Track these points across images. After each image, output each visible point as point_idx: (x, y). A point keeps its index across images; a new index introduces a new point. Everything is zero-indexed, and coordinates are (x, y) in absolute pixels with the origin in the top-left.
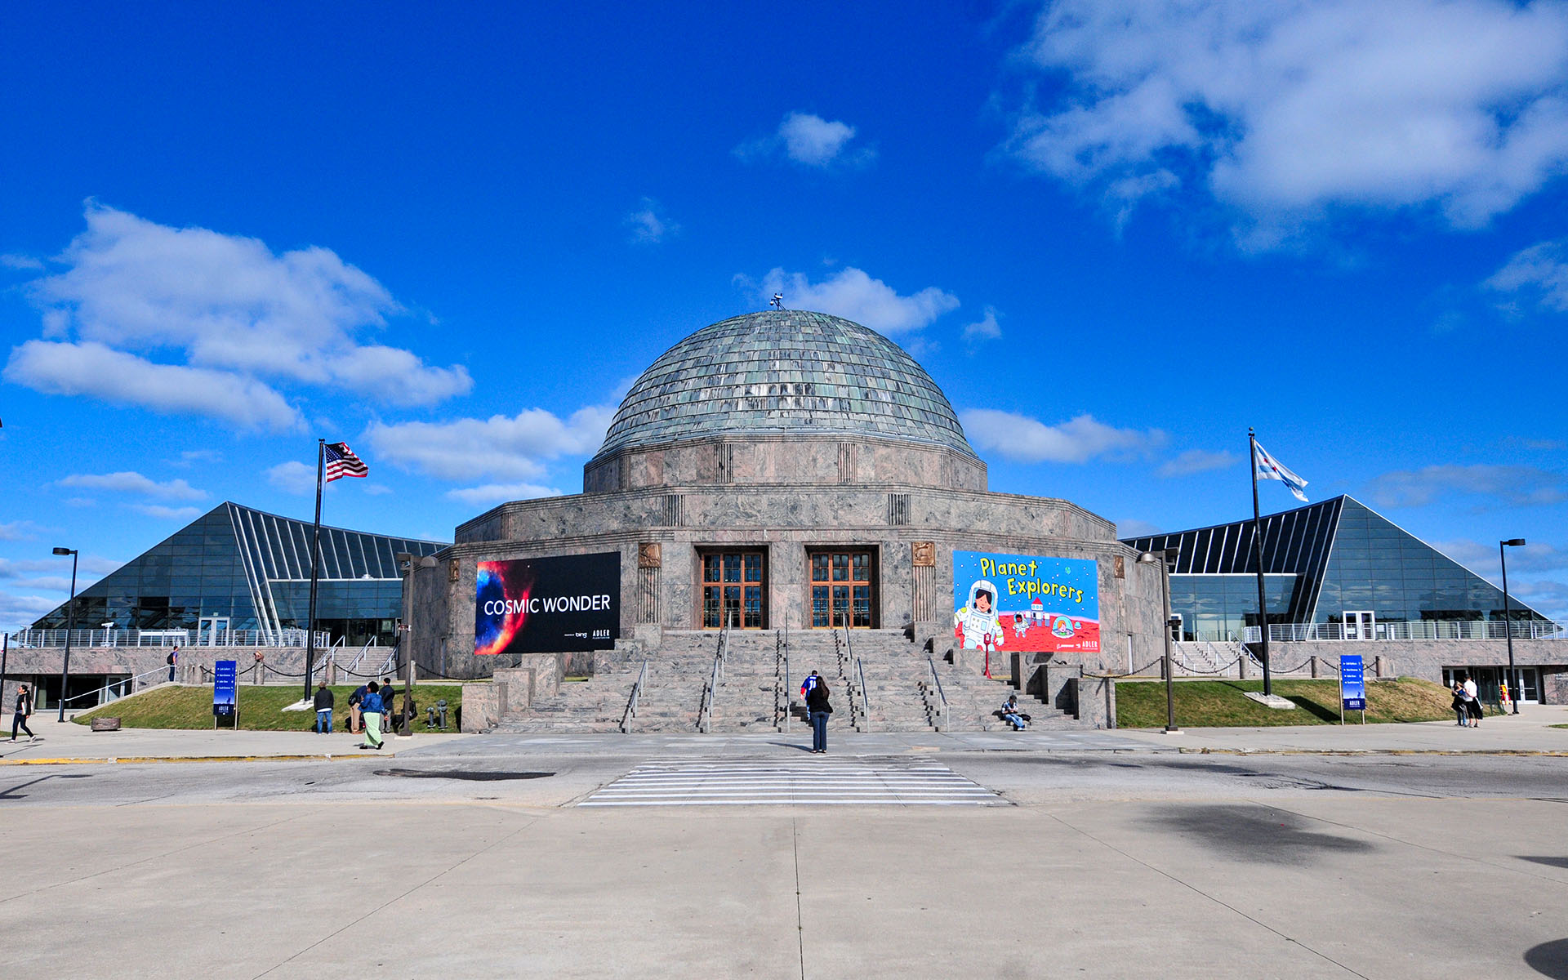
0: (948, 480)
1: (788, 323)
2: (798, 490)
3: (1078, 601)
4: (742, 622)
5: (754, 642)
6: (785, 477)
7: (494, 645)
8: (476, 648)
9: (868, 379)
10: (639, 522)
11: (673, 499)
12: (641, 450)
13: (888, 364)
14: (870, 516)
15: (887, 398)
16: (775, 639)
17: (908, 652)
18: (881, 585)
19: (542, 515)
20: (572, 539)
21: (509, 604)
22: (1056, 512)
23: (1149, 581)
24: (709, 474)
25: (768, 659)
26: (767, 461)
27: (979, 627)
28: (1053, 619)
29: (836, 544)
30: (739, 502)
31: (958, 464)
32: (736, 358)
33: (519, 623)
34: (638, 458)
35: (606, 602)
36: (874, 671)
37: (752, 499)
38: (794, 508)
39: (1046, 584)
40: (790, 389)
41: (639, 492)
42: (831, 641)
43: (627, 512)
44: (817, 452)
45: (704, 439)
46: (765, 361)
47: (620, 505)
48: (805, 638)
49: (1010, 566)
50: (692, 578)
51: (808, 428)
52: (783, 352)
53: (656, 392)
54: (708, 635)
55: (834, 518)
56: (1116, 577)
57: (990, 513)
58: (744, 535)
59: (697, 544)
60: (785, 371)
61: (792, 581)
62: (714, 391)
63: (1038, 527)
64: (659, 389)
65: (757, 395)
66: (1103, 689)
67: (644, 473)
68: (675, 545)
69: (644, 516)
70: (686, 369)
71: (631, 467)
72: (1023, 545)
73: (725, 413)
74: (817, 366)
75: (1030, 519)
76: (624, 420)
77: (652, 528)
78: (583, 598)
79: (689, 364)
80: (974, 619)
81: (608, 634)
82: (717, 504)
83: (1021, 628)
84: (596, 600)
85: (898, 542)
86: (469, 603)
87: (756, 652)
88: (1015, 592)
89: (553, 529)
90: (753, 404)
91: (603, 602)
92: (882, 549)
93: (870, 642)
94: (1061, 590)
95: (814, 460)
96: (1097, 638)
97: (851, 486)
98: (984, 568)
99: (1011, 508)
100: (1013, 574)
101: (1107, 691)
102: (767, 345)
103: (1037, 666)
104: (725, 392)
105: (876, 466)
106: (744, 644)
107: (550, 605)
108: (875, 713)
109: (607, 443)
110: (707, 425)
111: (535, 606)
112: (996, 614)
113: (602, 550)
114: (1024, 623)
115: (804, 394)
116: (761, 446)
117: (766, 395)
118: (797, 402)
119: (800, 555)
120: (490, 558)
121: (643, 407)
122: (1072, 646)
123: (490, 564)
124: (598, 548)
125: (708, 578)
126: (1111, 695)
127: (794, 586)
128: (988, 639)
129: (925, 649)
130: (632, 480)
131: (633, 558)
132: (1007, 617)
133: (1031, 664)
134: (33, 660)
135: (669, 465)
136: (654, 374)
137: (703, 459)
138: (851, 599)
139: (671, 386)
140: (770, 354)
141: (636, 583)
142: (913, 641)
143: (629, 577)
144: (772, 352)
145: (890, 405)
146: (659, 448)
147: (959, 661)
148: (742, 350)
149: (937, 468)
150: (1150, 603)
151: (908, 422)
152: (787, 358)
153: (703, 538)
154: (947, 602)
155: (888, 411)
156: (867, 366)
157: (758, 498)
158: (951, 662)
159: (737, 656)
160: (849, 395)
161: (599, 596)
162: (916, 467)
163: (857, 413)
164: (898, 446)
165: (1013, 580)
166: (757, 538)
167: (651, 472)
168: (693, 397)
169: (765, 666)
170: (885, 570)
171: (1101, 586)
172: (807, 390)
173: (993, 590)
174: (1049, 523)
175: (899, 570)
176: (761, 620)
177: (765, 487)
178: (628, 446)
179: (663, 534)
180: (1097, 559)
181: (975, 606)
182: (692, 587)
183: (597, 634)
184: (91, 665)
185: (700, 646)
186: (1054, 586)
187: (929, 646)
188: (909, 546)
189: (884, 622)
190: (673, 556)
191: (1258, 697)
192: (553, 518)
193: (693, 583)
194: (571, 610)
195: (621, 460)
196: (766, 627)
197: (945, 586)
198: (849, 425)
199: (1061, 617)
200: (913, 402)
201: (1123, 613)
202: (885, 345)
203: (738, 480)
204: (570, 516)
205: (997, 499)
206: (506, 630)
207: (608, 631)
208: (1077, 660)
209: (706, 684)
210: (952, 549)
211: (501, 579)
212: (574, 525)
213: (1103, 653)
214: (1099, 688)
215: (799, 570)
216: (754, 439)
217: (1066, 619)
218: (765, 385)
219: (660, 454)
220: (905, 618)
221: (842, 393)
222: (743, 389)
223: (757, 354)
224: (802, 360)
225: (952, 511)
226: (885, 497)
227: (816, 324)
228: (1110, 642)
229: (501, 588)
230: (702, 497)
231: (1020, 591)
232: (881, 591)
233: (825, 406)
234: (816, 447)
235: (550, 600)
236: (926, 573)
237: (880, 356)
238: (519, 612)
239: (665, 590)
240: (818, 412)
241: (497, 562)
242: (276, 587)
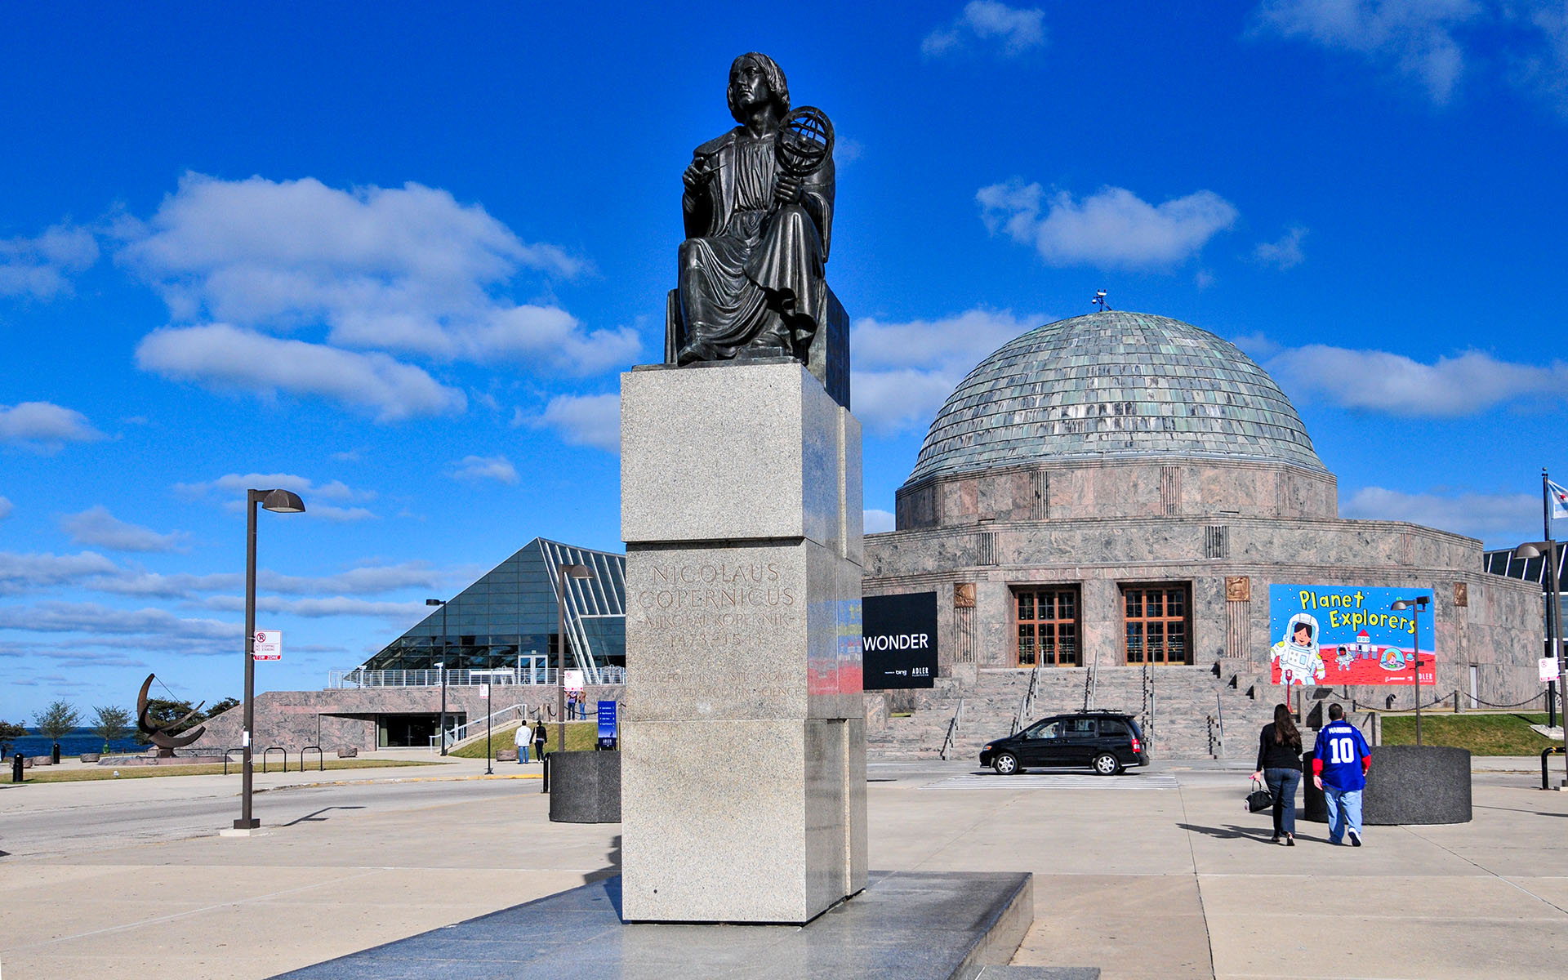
0: (1284, 501)
1: (1109, 333)
2: (1111, 524)
3: (1411, 631)
4: (1057, 659)
5: (1065, 679)
6: (1104, 505)
9: (1195, 393)
10: (954, 560)
11: (986, 537)
12: (954, 478)
13: (1219, 374)
14: (1186, 549)
15: (1215, 414)
16: (1085, 677)
17: (1213, 688)
18: (1194, 620)
20: (889, 579)
22: (1394, 536)
23: (1507, 606)
24: (1026, 503)
25: (1076, 696)
26: (1086, 489)
27: (1298, 661)
28: (1380, 651)
29: (1149, 580)
30: (1053, 539)
31: (1298, 480)
32: (1051, 376)
34: (951, 487)
35: (924, 641)
36: (1177, 706)
37: (1066, 535)
38: (1108, 543)
39: (1373, 616)
40: (1110, 409)
41: (954, 530)
42: (1139, 678)
43: (941, 550)
44: (1138, 477)
45: (1019, 466)
46: (1083, 379)
47: (934, 543)
48: (1114, 675)
49: (1333, 598)
50: (1007, 617)
51: (1129, 452)
52: (1102, 368)
53: (968, 414)
54: (1022, 673)
55: (1149, 552)
56: (1456, 605)
57: (1319, 541)
58: (1057, 574)
59: (1010, 584)
60: (1104, 389)
61: (1104, 618)
62: (1029, 414)
63: (1373, 553)
64: (972, 411)
65: (1074, 417)
66: (1369, 721)
67: (958, 503)
68: (989, 585)
69: (959, 554)
70: (999, 389)
71: (945, 495)
72: (1348, 576)
73: (1041, 437)
74: (1139, 382)
75: (1364, 545)
76: (936, 443)
77: (967, 569)
78: (902, 636)
79: (1003, 383)
80: (1292, 653)
81: (927, 672)
82: (1030, 541)
83: (1344, 661)
84: (915, 638)
85: (1211, 577)
87: (1066, 689)
88: (1338, 625)
90: (1070, 427)
91: (921, 641)
92: (1195, 585)
93: (1177, 678)
94: (1391, 621)
95: (1135, 485)
96: (1433, 670)
97: (1166, 519)
98: (1303, 601)
99: (1342, 535)
100: (1337, 606)
101: (1373, 724)
102: (1084, 361)
104: (1041, 414)
105: (1202, 490)
106: (1055, 681)
107: (870, 644)
108: (1163, 743)
109: (919, 467)
110: (1022, 451)
113: (919, 590)
114: (1349, 657)
115: (1124, 414)
116: (1079, 473)
117: (1084, 416)
118: (1117, 423)
119: (1112, 592)
121: (955, 431)
122: (1403, 679)
124: (914, 588)
125: (1022, 614)
126: (1376, 727)
127: (1107, 623)
128: (1289, 675)
129: (1230, 684)
130: (946, 509)
131: (949, 598)
132: (1329, 650)
134: (376, 699)
135: (984, 494)
136: (967, 392)
137: (1019, 488)
138: (1165, 634)
139: (984, 408)
140: (1088, 370)
141: (953, 623)
142: (1219, 677)
143: (945, 616)
144: (1090, 369)
145: (1220, 420)
146: (973, 476)
147: (1259, 695)
148: (1059, 366)
149: (1271, 487)
150: (1508, 630)
151: (1239, 438)
152: (1107, 374)
153: (1017, 577)
154: (1263, 637)
155: (1217, 428)
156: (1194, 378)
157: (1072, 533)
158: (1252, 698)
159: (1048, 693)
160: (1173, 413)
161: (917, 635)
162: (1248, 488)
163: (1182, 433)
164: (1228, 466)
165: (1336, 612)
166: (1069, 577)
167: (966, 501)
168: (1008, 420)
169: (1074, 702)
170: (1198, 606)
171: (1438, 615)
172: (1127, 409)
173: (1314, 623)
174: (1386, 548)
175: (1213, 605)
176: (1074, 657)
177: (1078, 522)
178: (941, 474)
179: (977, 574)
180: (1433, 587)
181: (1294, 639)
182: (1006, 626)
183: (916, 672)
184: (427, 704)
185: (1014, 683)
186: (1382, 617)
187: (1234, 683)
188: (1223, 581)
189: (1197, 658)
190: (987, 595)
191: (1543, 729)
192: (869, 556)
193: (1007, 621)
194: (890, 648)
195: (934, 489)
196: (1080, 664)
197: (1261, 621)
198: (1175, 445)
199: (1390, 649)
200: (1247, 414)
201: (1465, 643)
202: (1217, 349)
203: (1056, 515)
204: (885, 554)
205: (1326, 526)
207: (927, 669)
208: (1409, 693)
209: (1015, 718)
210: (1269, 583)
212: (890, 563)
213: (1439, 685)
214: (1366, 721)
215: (1110, 606)
216: (1071, 466)
217: (1397, 651)
218: (1083, 406)
219: (975, 482)
220: (1218, 653)
221: (1166, 411)
222: (1059, 411)
223: (1075, 370)
224: (1123, 376)
225: (1275, 540)
226: (1202, 530)
227: (1139, 332)
228: (1448, 674)
230: (1015, 534)
231: (1344, 624)
232: (1194, 626)
233: (1147, 427)
234: (1136, 471)
235: (870, 639)
236: (1241, 608)
237: (1209, 364)
239: (980, 628)
240: (1140, 434)
242: (588, 623)
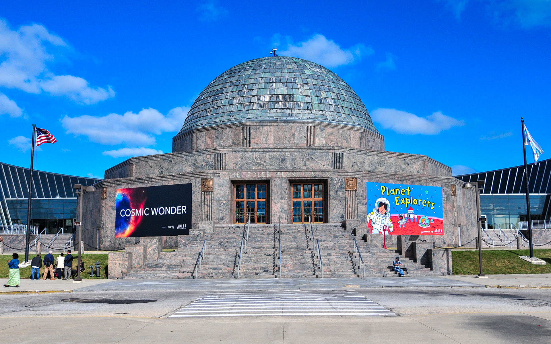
0: (364, 145)
1: (280, 63)
2: (285, 150)
3: (432, 208)
4: (256, 220)
5: (262, 230)
6: (278, 144)
7: (125, 233)
8: (116, 234)
9: (322, 92)
10: (202, 168)
11: (219, 155)
12: (202, 130)
13: (332, 85)
14: (323, 164)
15: (331, 102)
16: (273, 229)
17: (343, 235)
18: (329, 200)
19: (150, 164)
20: (166, 176)
21: (133, 211)
22: (420, 162)
23: (469, 198)
24: (239, 142)
25: (269, 239)
26: (269, 136)
27: (380, 222)
28: (419, 218)
29: (305, 179)
30: (254, 157)
31: (369, 137)
32: (252, 81)
33: (139, 221)
34: (201, 134)
35: (184, 210)
36: (325, 245)
37: (261, 155)
38: (283, 160)
39: (415, 200)
40: (281, 98)
41: (202, 152)
42: (302, 230)
43: (195, 163)
44: (295, 131)
45: (236, 124)
46: (268, 83)
47: (192, 159)
48: (289, 228)
49: (396, 190)
50: (230, 197)
51: (291, 118)
52: (277, 78)
53: (210, 99)
54: (238, 227)
55: (304, 165)
56: (452, 196)
57: (386, 162)
58: (257, 174)
59: (232, 179)
60: (278, 88)
61: (282, 198)
62: (241, 99)
63: (411, 170)
64: (212, 98)
65: (263, 101)
66: (445, 255)
67: (204, 142)
68: (221, 180)
69: (204, 164)
70: (226, 88)
71: (197, 139)
72: (403, 179)
73: (247, 110)
74: (295, 86)
75: (407, 165)
76: (194, 114)
77: (209, 171)
78: (172, 207)
79: (228, 85)
80: (378, 218)
81: (185, 227)
82: (242, 158)
83: (402, 222)
84: (179, 208)
85: (338, 178)
86: (112, 210)
87: (263, 236)
88: (399, 204)
89: (156, 172)
90: (262, 106)
91: (183, 210)
92: (329, 181)
93: (323, 230)
94: (423, 203)
95: (294, 135)
96: (442, 227)
97: (313, 148)
98: (383, 191)
99: (397, 160)
100: (398, 194)
101: (448, 255)
102: (268, 75)
103: (411, 242)
104: (247, 99)
105: (326, 138)
106: (257, 231)
107: (155, 211)
108: (326, 267)
109: (185, 126)
110: (237, 116)
111: (147, 212)
112: (389, 215)
113: (182, 182)
114: (404, 220)
115: (288, 100)
116: (266, 128)
117: (268, 101)
118: (285, 105)
119: (286, 185)
120: (124, 187)
121: (204, 107)
122: (429, 232)
123: (123, 190)
124: (180, 181)
125: (238, 197)
126: (449, 258)
127: (283, 201)
128: (385, 229)
129: (352, 233)
130: (198, 145)
131: (199, 187)
132: (395, 217)
133: (408, 241)
135: (217, 138)
136: (210, 90)
137: (235, 135)
138: (313, 207)
139: (218, 96)
140: (270, 79)
141: (200, 200)
142: (345, 229)
143: (197, 196)
144: (271, 79)
145: (333, 106)
146: (212, 129)
147: (370, 240)
148: (256, 77)
149: (358, 139)
150: (470, 209)
151: (343, 115)
152: (279, 81)
153: (236, 176)
154: (364, 209)
155: (332, 109)
156: (321, 85)
157: (264, 155)
158: (366, 240)
159: (253, 238)
160: (312, 101)
161: (181, 207)
162: (347, 139)
163: (316, 110)
164: (338, 128)
165: (398, 197)
166: (263, 176)
167: (208, 142)
168: (230, 102)
169: (268, 243)
170: (331, 193)
171: (444, 200)
172: (290, 98)
173: (388, 202)
174: (417, 167)
175: (338, 192)
176: (266, 219)
177: (268, 149)
178: (196, 128)
179: (214, 174)
180: (442, 186)
181: (378, 211)
182: (230, 202)
183: (179, 226)
185: (234, 232)
186: (419, 200)
187: (354, 232)
188: (344, 179)
189: (330, 220)
190: (219, 185)
191: (527, 258)
192: (157, 166)
193: (230, 199)
194: (166, 214)
195: (192, 135)
196: (268, 222)
197: (363, 201)
198: (313, 116)
199: (423, 217)
200: (345, 104)
201: (456, 215)
202: (330, 74)
203: (254, 145)
204: (165, 165)
205: (390, 155)
206: (132, 225)
207: (185, 225)
208: (432, 239)
209: (237, 252)
210: (366, 181)
211: (129, 198)
212: (168, 169)
213: (445, 235)
214: (443, 254)
215: (285, 192)
216: (262, 124)
217: (426, 218)
218: (268, 96)
219: (213, 132)
220: (341, 217)
221: (308, 100)
222: (256, 98)
223: (263, 79)
224: (287, 83)
225: (366, 161)
226: (331, 154)
227: (294, 64)
228: (449, 230)
229: (129, 203)
230: (234, 154)
231: (402, 203)
232: (329, 203)
233: (299, 107)
234: (294, 128)
235: (155, 209)
236: (353, 194)
237: (328, 80)
238: (138, 215)
239: (215, 203)
240: (296, 110)
241: (127, 189)
242: (10, 203)
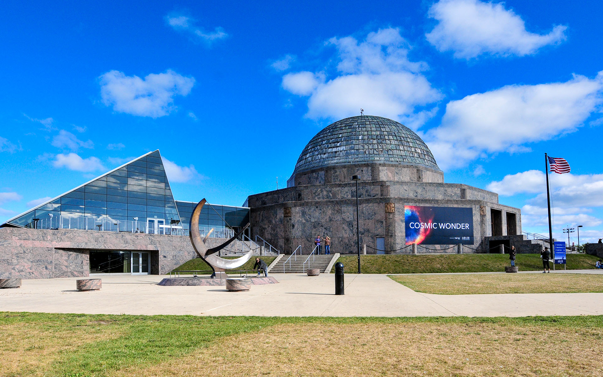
7: (416, 241)
8: (406, 242)
21: (422, 224)
24: (415, 179)
33: (428, 232)
35: (467, 226)
45: (412, 166)
47: (442, 189)
50: (491, 220)
61: (505, 224)
67: (386, 175)
68: (488, 208)
69: (453, 195)
78: (457, 224)
81: (469, 238)
84: (463, 225)
86: (401, 222)
91: (466, 226)
92: (516, 215)
107: (442, 226)
111: (435, 226)
113: (465, 206)
119: (506, 215)
120: (411, 204)
123: (411, 207)
124: (462, 205)
131: (478, 211)
135: (397, 174)
137: (412, 174)
141: (480, 220)
143: (476, 218)
161: (464, 224)
167: (389, 175)
170: (517, 222)
179: (486, 203)
183: (464, 238)
190: (488, 211)
193: (491, 222)
194: (452, 228)
206: (421, 235)
207: (469, 237)
211: (417, 214)
212: (422, 194)
219: (394, 168)
229: (418, 218)
235: (442, 224)
238: (427, 227)
239: (487, 223)
241: (415, 206)
